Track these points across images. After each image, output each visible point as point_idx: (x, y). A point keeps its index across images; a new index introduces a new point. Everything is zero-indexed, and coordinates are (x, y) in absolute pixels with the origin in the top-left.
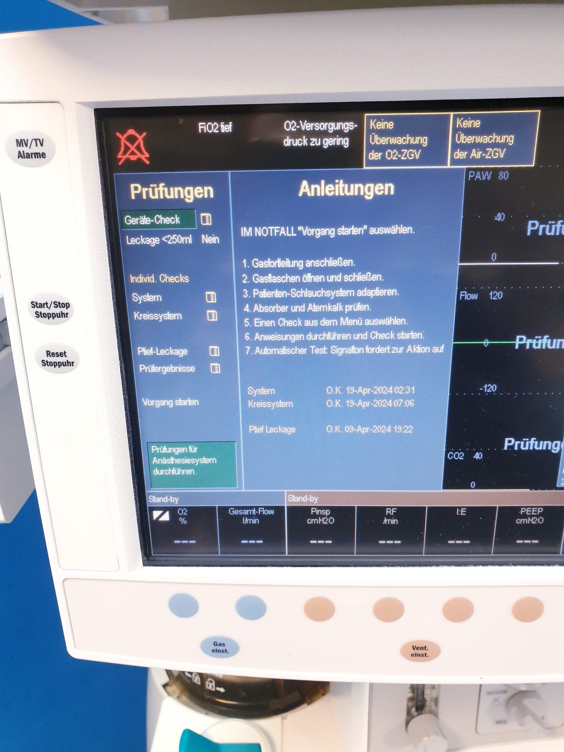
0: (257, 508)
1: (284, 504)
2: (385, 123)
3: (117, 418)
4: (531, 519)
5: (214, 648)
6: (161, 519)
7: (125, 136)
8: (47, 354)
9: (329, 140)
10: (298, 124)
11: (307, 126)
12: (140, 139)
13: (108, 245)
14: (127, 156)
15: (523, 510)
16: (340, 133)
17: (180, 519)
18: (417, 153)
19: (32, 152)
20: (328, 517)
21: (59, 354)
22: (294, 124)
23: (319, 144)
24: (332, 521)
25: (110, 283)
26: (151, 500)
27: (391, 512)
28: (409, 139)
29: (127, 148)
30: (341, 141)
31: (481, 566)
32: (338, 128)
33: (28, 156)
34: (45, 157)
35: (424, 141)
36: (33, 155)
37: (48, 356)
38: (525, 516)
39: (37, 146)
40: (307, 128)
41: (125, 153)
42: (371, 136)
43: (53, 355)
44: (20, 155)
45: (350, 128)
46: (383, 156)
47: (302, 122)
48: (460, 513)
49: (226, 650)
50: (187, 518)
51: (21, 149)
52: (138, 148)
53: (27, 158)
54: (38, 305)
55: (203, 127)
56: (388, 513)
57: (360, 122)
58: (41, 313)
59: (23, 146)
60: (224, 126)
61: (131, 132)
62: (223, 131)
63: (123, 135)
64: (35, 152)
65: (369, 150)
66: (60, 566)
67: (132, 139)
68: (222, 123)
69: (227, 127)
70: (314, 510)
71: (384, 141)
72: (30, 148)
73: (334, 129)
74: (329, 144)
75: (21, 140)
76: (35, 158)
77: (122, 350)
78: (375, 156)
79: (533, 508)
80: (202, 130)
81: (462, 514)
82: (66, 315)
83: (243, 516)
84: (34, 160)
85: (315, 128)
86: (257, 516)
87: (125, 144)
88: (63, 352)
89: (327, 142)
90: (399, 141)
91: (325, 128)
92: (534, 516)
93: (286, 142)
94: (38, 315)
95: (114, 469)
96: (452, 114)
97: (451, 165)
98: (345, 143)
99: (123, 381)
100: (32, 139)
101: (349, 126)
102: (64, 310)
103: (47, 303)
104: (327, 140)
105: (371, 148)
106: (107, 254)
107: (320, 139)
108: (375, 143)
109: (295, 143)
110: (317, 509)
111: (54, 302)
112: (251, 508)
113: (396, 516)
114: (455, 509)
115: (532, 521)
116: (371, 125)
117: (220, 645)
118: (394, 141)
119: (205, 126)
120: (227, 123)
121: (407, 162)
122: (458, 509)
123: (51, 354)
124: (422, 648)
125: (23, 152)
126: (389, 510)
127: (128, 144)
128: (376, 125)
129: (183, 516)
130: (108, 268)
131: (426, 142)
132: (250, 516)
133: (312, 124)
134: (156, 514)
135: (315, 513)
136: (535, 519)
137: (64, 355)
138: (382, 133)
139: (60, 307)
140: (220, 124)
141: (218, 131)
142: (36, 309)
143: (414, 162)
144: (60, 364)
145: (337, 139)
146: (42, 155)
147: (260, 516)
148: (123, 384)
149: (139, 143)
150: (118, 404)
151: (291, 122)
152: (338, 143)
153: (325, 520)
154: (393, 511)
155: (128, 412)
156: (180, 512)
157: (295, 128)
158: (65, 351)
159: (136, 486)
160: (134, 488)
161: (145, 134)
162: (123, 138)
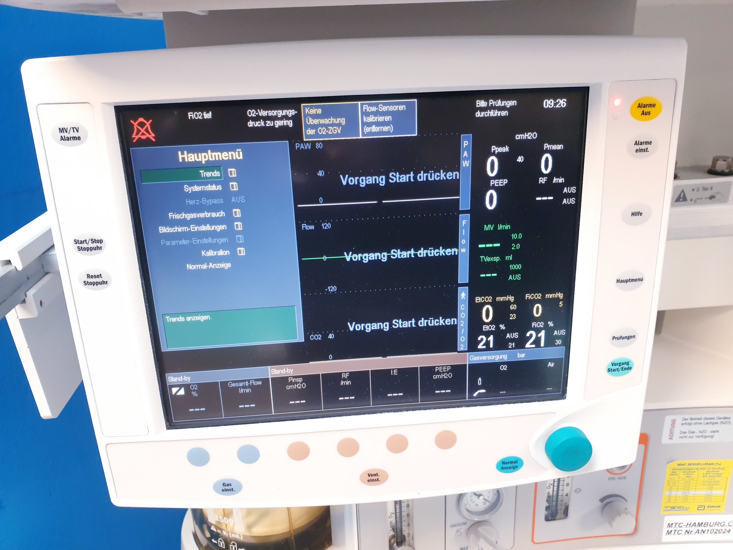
0: (249, 381)
1: (269, 376)
2: (315, 110)
3: (141, 320)
4: (443, 375)
5: (224, 488)
6: (178, 394)
7: (137, 122)
8: (88, 276)
9: (279, 122)
10: (257, 112)
11: (263, 113)
12: (148, 124)
13: (128, 198)
14: (139, 136)
15: (437, 369)
16: (286, 117)
17: (193, 393)
18: (339, 129)
19: (71, 136)
20: (301, 383)
21: (96, 276)
22: (254, 112)
23: (272, 125)
24: (304, 386)
25: (131, 224)
26: (170, 380)
27: (346, 376)
28: (332, 120)
29: (139, 131)
30: (287, 123)
31: (411, 411)
32: (284, 114)
33: (68, 139)
34: (80, 139)
35: (343, 121)
36: (72, 139)
37: (88, 278)
38: (438, 373)
39: (74, 132)
40: (263, 115)
41: (137, 134)
42: (307, 118)
43: (92, 277)
44: (62, 138)
45: (292, 114)
46: (316, 132)
47: (259, 110)
48: (393, 373)
49: (232, 489)
50: (197, 392)
51: (63, 134)
52: (147, 130)
53: (67, 140)
54: (79, 242)
55: (191, 115)
56: (344, 377)
57: (299, 110)
58: (82, 248)
59: (64, 132)
60: (206, 114)
61: (141, 120)
62: (205, 118)
63: (135, 122)
64: (73, 136)
65: (306, 129)
66: (103, 435)
67: (142, 125)
68: (204, 112)
69: (208, 115)
70: (290, 379)
71: (316, 122)
72: (69, 134)
73: (281, 115)
74: (279, 124)
75: (63, 128)
76: (73, 140)
77: (142, 271)
78: (311, 132)
79: (444, 367)
80: (191, 117)
81: (395, 374)
82: (100, 248)
83: (239, 387)
84: (72, 142)
85: (269, 114)
86: (249, 387)
87: (137, 128)
88: (99, 275)
89: (278, 123)
90: (326, 121)
91: (275, 114)
92: (445, 372)
93: (250, 124)
94: (80, 249)
95: (141, 357)
96: (359, 103)
97: (362, 136)
98: (290, 124)
99: (144, 293)
100: (71, 128)
101: (292, 113)
102: (99, 245)
103: (86, 241)
104: (277, 122)
105: (307, 126)
106: (128, 204)
107: (272, 122)
108: (310, 123)
109: (256, 124)
110: (293, 378)
111: (92, 239)
112: (245, 381)
113: (349, 378)
114: (389, 370)
115: (445, 376)
116: (306, 111)
117: (228, 485)
118: (322, 121)
119: (193, 115)
120: (208, 112)
121: (333, 135)
122: (392, 370)
123: (90, 277)
124: (375, 475)
125: (64, 136)
126: (344, 375)
127: (139, 128)
128: (309, 112)
129: (194, 391)
130: (130, 214)
131: (344, 122)
132: (244, 387)
133: (267, 112)
134: (174, 390)
135: (291, 381)
136: (446, 375)
137: (100, 277)
138: (315, 116)
139: (96, 243)
140: (203, 113)
141: (202, 118)
142: (78, 245)
143: (337, 135)
144: (97, 283)
145: (284, 121)
146: (78, 138)
147: (251, 387)
148: (144, 296)
149: (147, 127)
150: (141, 310)
151: (252, 110)
152: (285, 124)
153: (299, 386)
154: (347, 375)
155: (149, 315)
156: (192, 387)
157: (255, 114)
158: (100, 274)
159: (158, 369)
160: (157, 371)
161: (151, 121)
162: (135, 124)
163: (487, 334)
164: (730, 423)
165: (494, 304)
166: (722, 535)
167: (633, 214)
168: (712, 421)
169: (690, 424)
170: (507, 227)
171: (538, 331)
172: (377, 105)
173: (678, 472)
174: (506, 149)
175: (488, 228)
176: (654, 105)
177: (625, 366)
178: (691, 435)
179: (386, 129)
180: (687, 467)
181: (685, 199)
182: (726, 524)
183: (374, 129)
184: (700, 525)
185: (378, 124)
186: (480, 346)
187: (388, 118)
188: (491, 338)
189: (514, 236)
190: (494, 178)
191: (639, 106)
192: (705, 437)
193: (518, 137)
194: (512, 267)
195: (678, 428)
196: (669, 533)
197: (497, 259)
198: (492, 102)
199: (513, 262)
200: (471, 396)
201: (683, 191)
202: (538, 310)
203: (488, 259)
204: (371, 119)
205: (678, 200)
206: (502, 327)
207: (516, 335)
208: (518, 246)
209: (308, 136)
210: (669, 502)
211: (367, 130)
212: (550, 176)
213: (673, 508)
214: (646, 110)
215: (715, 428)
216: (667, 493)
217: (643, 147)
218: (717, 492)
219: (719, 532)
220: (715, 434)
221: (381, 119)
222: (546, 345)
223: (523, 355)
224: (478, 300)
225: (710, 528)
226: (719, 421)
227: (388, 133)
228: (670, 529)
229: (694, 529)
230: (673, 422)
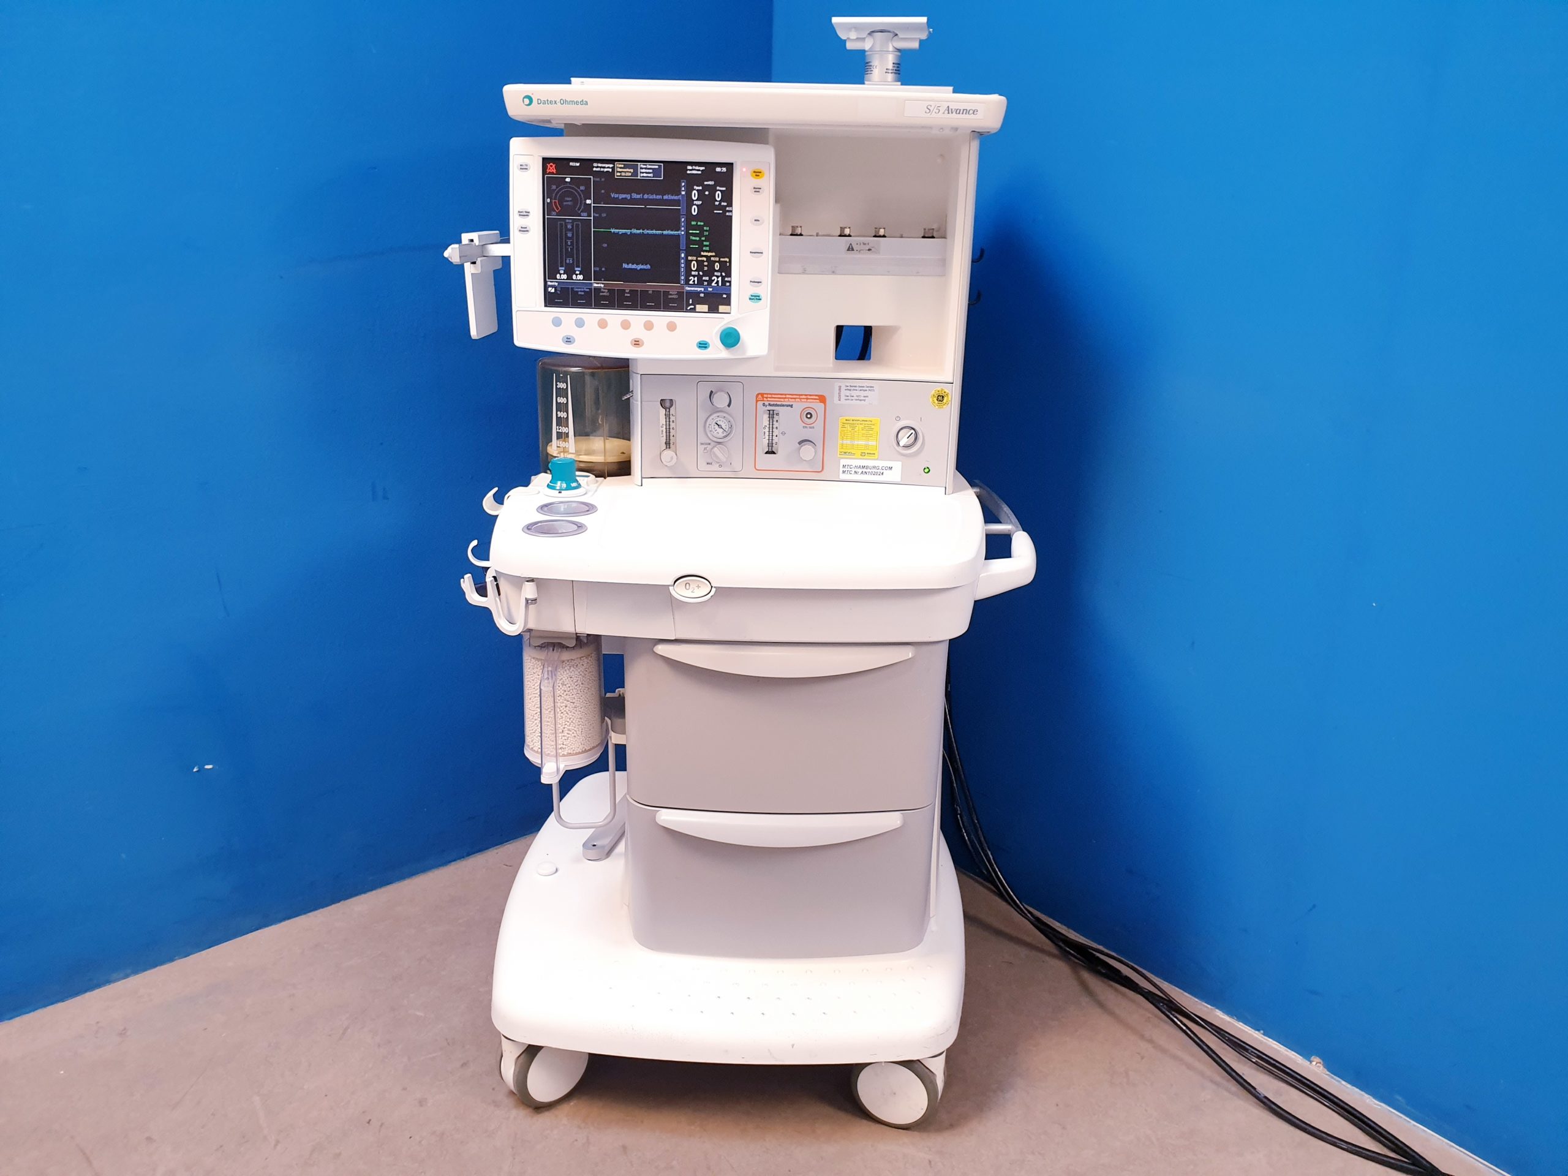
1: (592, 287)
2: (620, 165)
4: (673, 295)
5: (567, 340)
6: (552, 291)
11: (600, 165)
12: (554, 166)
14: (550, 170)
15: (670, 291)
16: (608, 167)
17: (558, 290)
18: (630, 174)
24: (608, 294)
26: (549, 282)
28: (627, 170)
29: (550, 168)
31: (656, 312)
33: (523, 169)
34: (528, 170)
35: (632, 170)
37: (521, 228)
38: (671, 295)
39: (525, 167)
42: (617, 168)
43: (523, 227)
45: (611, 166)
47: (598, 164)
50: (560, 291)
51: (521, 167)
52: (553, 168)
54: (520, 212)
55: (571, 164)
57: (614, 164)
61: (552, 164)
63: (549, 164)
67: (551, 166)
68: (576, 162)
69: (577, 164)
71: (621, 170)
72: (523, 167)
75: (521, 165)
78: (619, 174)
79: (673, 291)
81: (651, 292)
82: (527, 215)
85: (602, 166)
86: (583, 291)
90: (625, 170)
91: (604, 165)
94: (520, 215)
96: (639, 164)
97: (639, 178)
98: (610, 170)
100: (524, 165)
103: (523, 212)
104: (605, 169)
105: (617, 172)
107: (603, 169)
108: (618, 170)
109: (596, 169)
111: (525, 211)
114: (648, 291)
118: (623, 170)
121: (627, 176)
124: (639, 343)
126: (626, 290)
128: (618, 165)
132: (581, 291)
134: (550, 289)
135: (603, 290)
138: (621, 168)
139: (527, 213)
141: (575, 165)
143: (629, 176)
144: (525, 231)
145: (608, 169)
151: (595, 163)
153: (606, 292)
157: (596, 165)
158: (527, 227)
162: (549, 166)
163: (694, 276)
164: (874, 390)
165: (696, 261)
166: (878, 476)
167: (755, 220)
168: (864, 389)
169: (850, 390)
170: (702, 224)
171: (718, 277)
172: (646, 165)
173: (846, 426)
174: (700, 188)
175: (693, 223)
176: (760, 172)
177: (758, 298)
178: (852, 398)
179: (649, 175)
180: (851, 422)
181: (853, 250)
182: (880, 468)
183: (645, 175)
184: (863, 467)
185: (646, 173)
186: (691, 282)
187: (651, 171)
188: (696, 279)
189: (705, 228)
190: (696, 200)
191: (754, 172)
192: (861, 400)
193: (706, 183)
194: (705, 243)
195: (843, 393)
196: (844, 472)
197: (698, 239)
198: (694, 167)
199: (705, 241)
200: (686, 309)
201: (851, 244)
202: (717, 266)
203: (694, 238)
204: (644, 171)
205: (848, 250)
206: (701, 273)
207: (707, 278)
208: (707, 233)
209: (617, 176)
210: (842, 448)
211: (642, 175)
212: (720, 201)
213: (845, 453)
214: (758, 174)
215: (865, 393)
216: (840, 442)
217: (758, 190)
218: (872, 443)
219: (875, 474)
220: (866, 398)
221: (648, 171)
222: (722, 285)
223: (711, 289)
224: (690, 258)
225: (870, 471)
226: (867, 389)
227: (650, 177)
228: (844, 469)
229: (860, 471)
230: (840, 387)
